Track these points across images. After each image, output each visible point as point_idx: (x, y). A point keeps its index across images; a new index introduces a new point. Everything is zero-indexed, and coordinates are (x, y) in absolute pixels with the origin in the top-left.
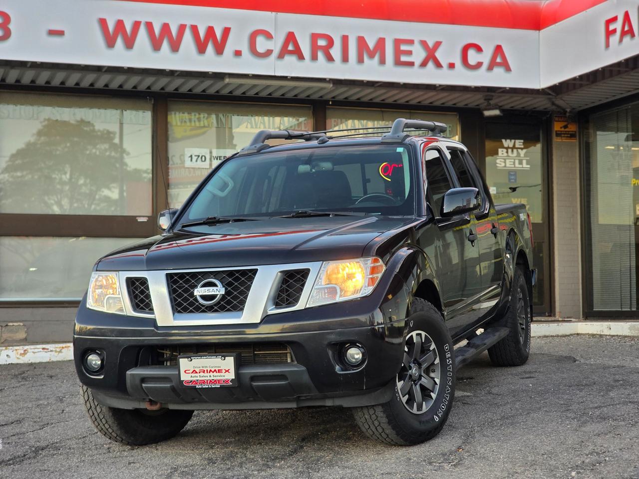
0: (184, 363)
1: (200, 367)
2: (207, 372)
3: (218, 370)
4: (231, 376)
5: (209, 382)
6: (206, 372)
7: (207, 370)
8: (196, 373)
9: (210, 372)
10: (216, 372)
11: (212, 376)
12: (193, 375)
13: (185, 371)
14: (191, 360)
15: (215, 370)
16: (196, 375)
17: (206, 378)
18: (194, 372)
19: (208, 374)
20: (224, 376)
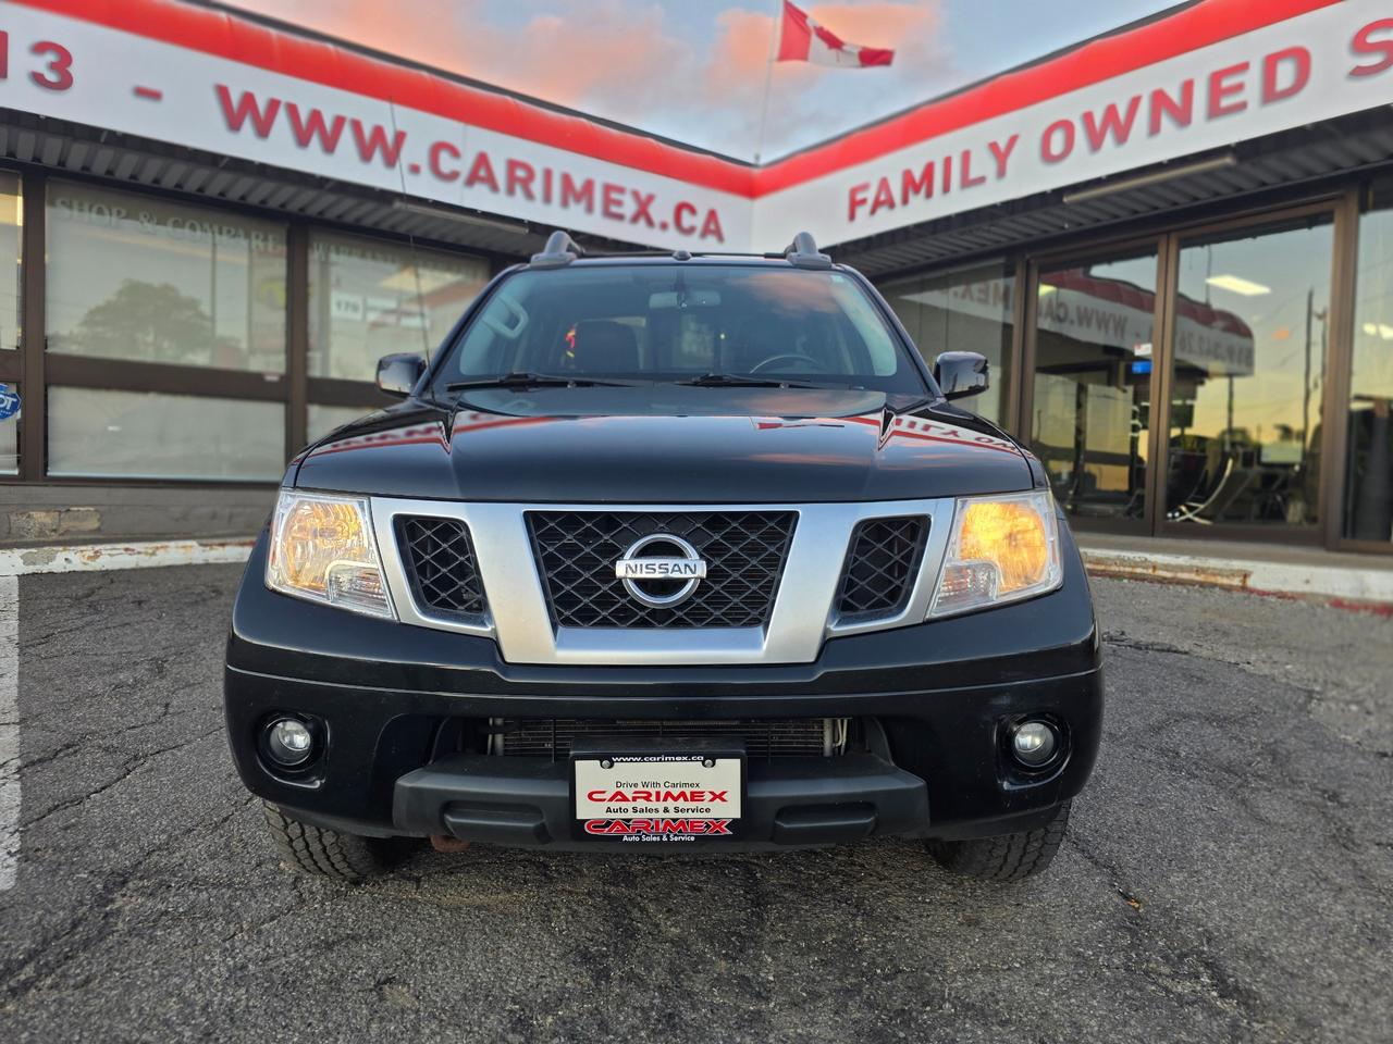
0: (588, 773)
1: (636, 785)
2: (658, 799)
3: (692, 793)
4: (731, 809)
5: (661, 826)
6: (653, 798)
7: (658, 794)
8: (625, 799)
9: (665, 799)
10: (686, 800)
11: (671, 809)
12: (615, 805)
13: (590, 796)
14: (611, 766)
15: (683, 794)
16: (624, 805)
17: (653, 815)
18: (619, 797)
19: (661, 805)
20: (708, 810)
